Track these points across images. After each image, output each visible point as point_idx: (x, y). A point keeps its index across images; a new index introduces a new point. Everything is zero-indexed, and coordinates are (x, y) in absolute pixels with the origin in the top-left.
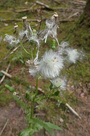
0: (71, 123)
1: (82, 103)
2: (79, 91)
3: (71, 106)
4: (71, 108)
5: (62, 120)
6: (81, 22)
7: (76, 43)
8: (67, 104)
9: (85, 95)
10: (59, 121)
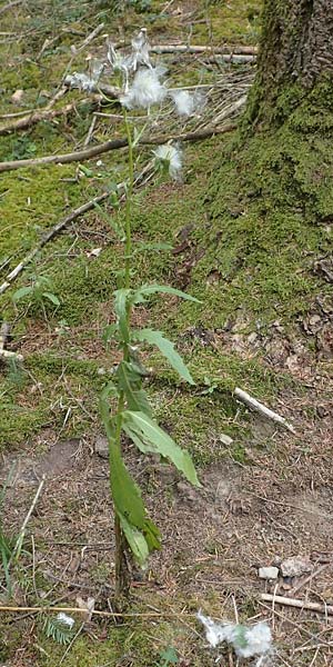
0: (260, 447)
1: (294, 385)
2: (277, 348)
3: (252, 395)
4: (254, 402)
5: (226, 439)
6: (254, 116)
7: (245, 192)
8: (238, 390)
9: (303, 362)
10: (219, 442)
